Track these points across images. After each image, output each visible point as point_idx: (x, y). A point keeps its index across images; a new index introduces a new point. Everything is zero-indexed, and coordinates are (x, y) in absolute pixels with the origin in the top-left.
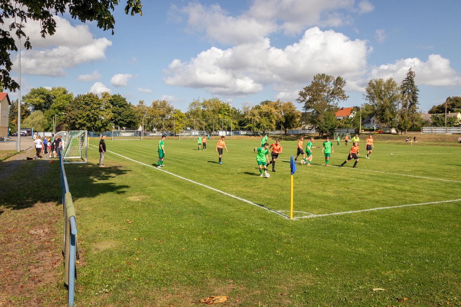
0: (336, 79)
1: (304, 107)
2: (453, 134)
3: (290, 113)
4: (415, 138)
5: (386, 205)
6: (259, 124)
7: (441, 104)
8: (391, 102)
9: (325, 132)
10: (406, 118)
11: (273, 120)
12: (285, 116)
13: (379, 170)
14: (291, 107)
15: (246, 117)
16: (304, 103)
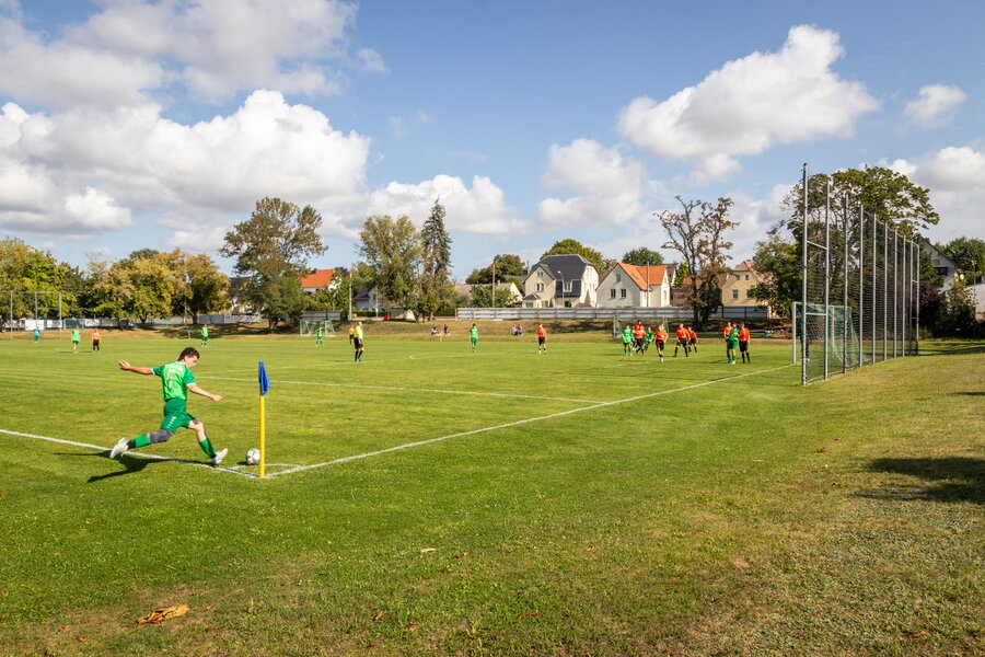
0: (301, 211)
1: (236, 267)
2: (505, 320)
3: (204, 278)
4: (446, 329)
5: (418, 438)
6: (132, 303)
7: (486, 267)
8: (405, 260)
9: (282, 320)
10: (432, 292)
11: (165, 294)
12: (192, 286)
13: (396, 385)
14: (206, 265)
15: (97, 286)
16: (236, 257)
